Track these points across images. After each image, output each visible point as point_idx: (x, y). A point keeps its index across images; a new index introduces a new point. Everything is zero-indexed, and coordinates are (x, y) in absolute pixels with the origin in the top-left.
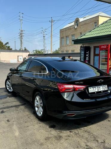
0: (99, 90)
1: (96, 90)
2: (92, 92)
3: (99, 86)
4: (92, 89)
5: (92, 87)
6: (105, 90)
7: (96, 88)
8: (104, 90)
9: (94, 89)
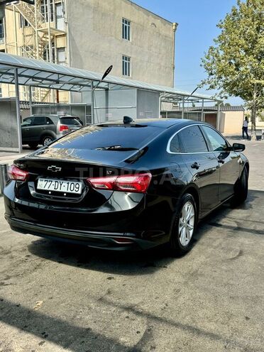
0: (58, 190)
1: (52, 188)
2: (43, 188)
3: (61, 181)
4: (44, 183)
5: (44, 179)
6: (74, 192)
7: (54, 183)
8: (69, 191)
9: (49, 183)
